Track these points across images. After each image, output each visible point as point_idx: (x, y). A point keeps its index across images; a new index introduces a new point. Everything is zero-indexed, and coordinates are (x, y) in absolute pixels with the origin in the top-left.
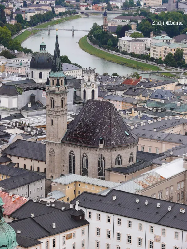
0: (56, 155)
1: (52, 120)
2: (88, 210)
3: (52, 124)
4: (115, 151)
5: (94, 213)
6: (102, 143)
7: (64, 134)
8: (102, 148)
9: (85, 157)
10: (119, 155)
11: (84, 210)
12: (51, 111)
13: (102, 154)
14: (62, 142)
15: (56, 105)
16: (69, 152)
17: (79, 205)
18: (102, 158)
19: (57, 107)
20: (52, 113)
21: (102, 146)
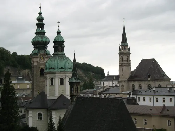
0: (125, 87)
1: (122, 69)
2: (138, 96)
3: (122, 71)
4: (157, 82)
5: (142, 98)
6: (149, 77)
7: (129, 76)
8: (149, 80)
9: (140, 86)
10: (159, 85)
11: (135, 97)
12: (122, 64)
13: (150, 83)
14: (128, 80)
15: (124, 60)
16: (132, 85)
17: (132, 94)
18: (149, 86)
19: (124, 61)
20: (122, 65)
21: (149, 79)
